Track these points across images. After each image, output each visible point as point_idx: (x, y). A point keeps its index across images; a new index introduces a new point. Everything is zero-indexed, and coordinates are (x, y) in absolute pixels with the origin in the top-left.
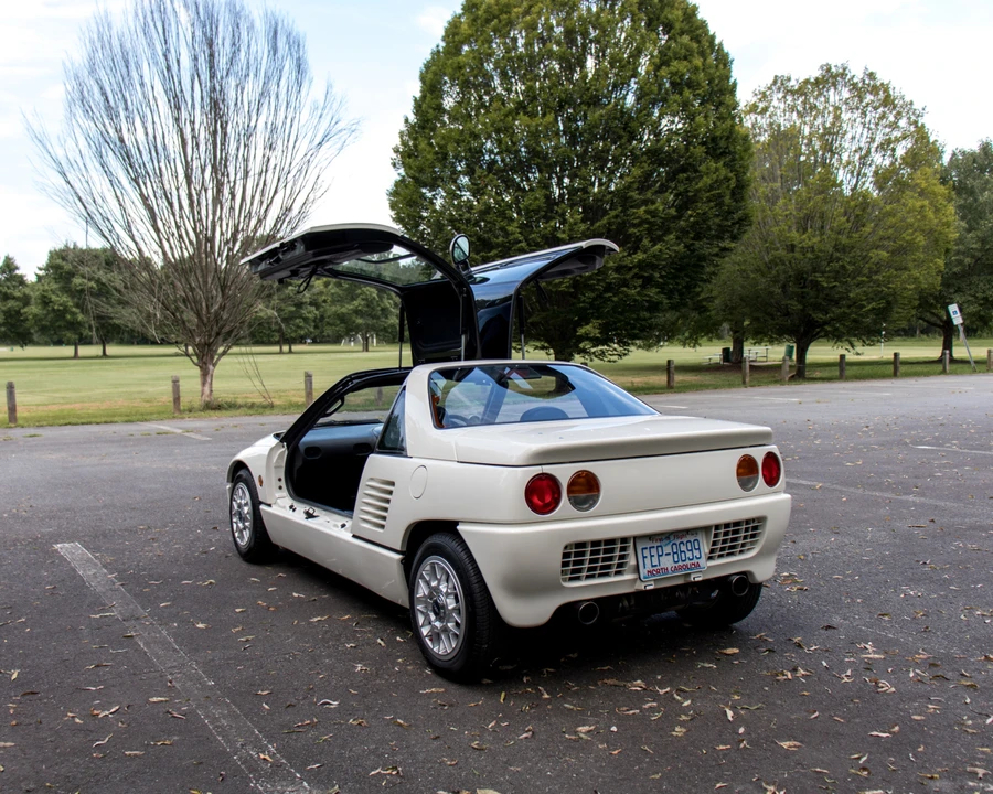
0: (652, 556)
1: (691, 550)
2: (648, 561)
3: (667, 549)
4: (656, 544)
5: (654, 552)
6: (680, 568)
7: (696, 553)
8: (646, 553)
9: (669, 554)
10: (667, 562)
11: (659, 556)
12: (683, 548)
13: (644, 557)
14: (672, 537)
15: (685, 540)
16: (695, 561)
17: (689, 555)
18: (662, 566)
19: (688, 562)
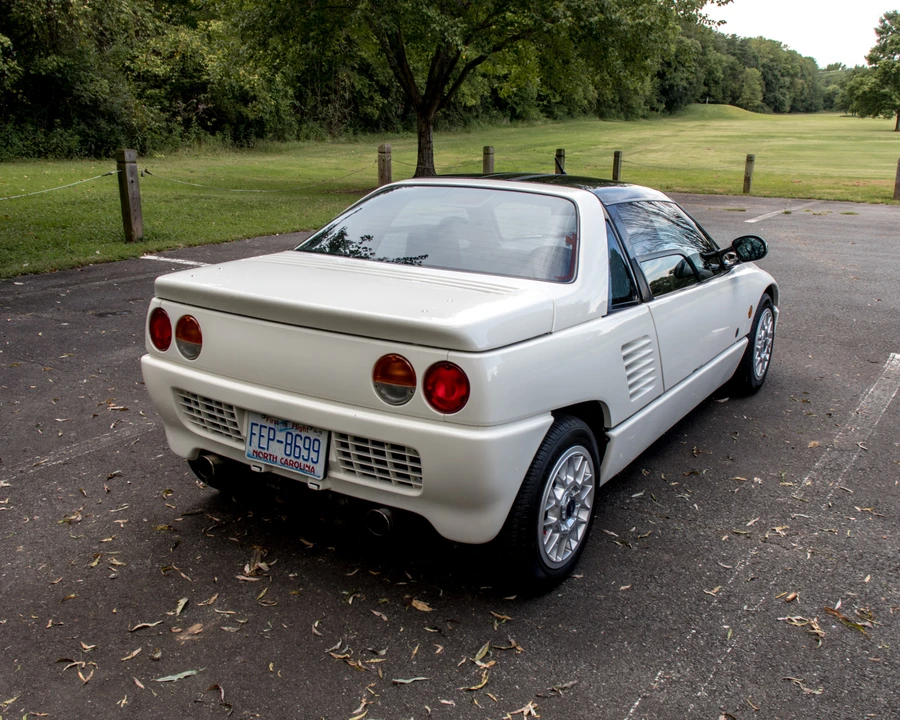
0: (261, 436)
1: (309, 449)
2: (255, 439)
3: (281, 436)
4: (269, 425)
5: (265, 432)
6: (292, 464)
7: (313, 455)
8: (256, 430)
9: (282, 442)
10: (277, 450)
11: (269, 439)
12: (300, 443)
13: (252, 434)
14: (290, 426)
15: (304, 435)
16: (309, 463)
17: (305, 453)
18: (270, 452)
19: (301, 461)
